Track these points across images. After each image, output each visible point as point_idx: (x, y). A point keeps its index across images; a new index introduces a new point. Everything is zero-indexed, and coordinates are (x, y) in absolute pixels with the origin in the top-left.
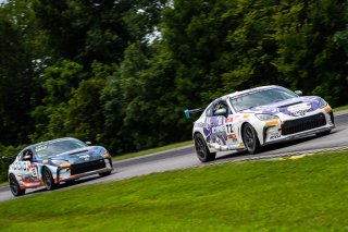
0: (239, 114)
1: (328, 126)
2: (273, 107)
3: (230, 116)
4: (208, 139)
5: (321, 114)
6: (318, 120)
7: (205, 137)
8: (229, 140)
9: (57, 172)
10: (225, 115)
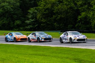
0: (70, 36)
1: (86, 41)
2: (76, 36)
3: (68, 36)
4: (63, 39)
5: (85, 39)
6: (84, 40)
8: (67, 40)
9: (41, 39)
10: (67, 35)
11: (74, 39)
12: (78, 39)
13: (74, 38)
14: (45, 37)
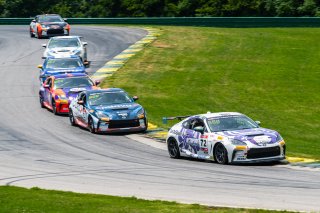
0: (213, 134)
1: (281, 156)
3: (205, 134)
4: (181, 145)
5: (278, 147)
6: (275, 151)
7: (179, 143)
8: (200, 151)
9: (99, 124)
10: (202, 132)
11: (235, 152)
12: (252, 149)
13: (234, 147)
14: (110, 117)
